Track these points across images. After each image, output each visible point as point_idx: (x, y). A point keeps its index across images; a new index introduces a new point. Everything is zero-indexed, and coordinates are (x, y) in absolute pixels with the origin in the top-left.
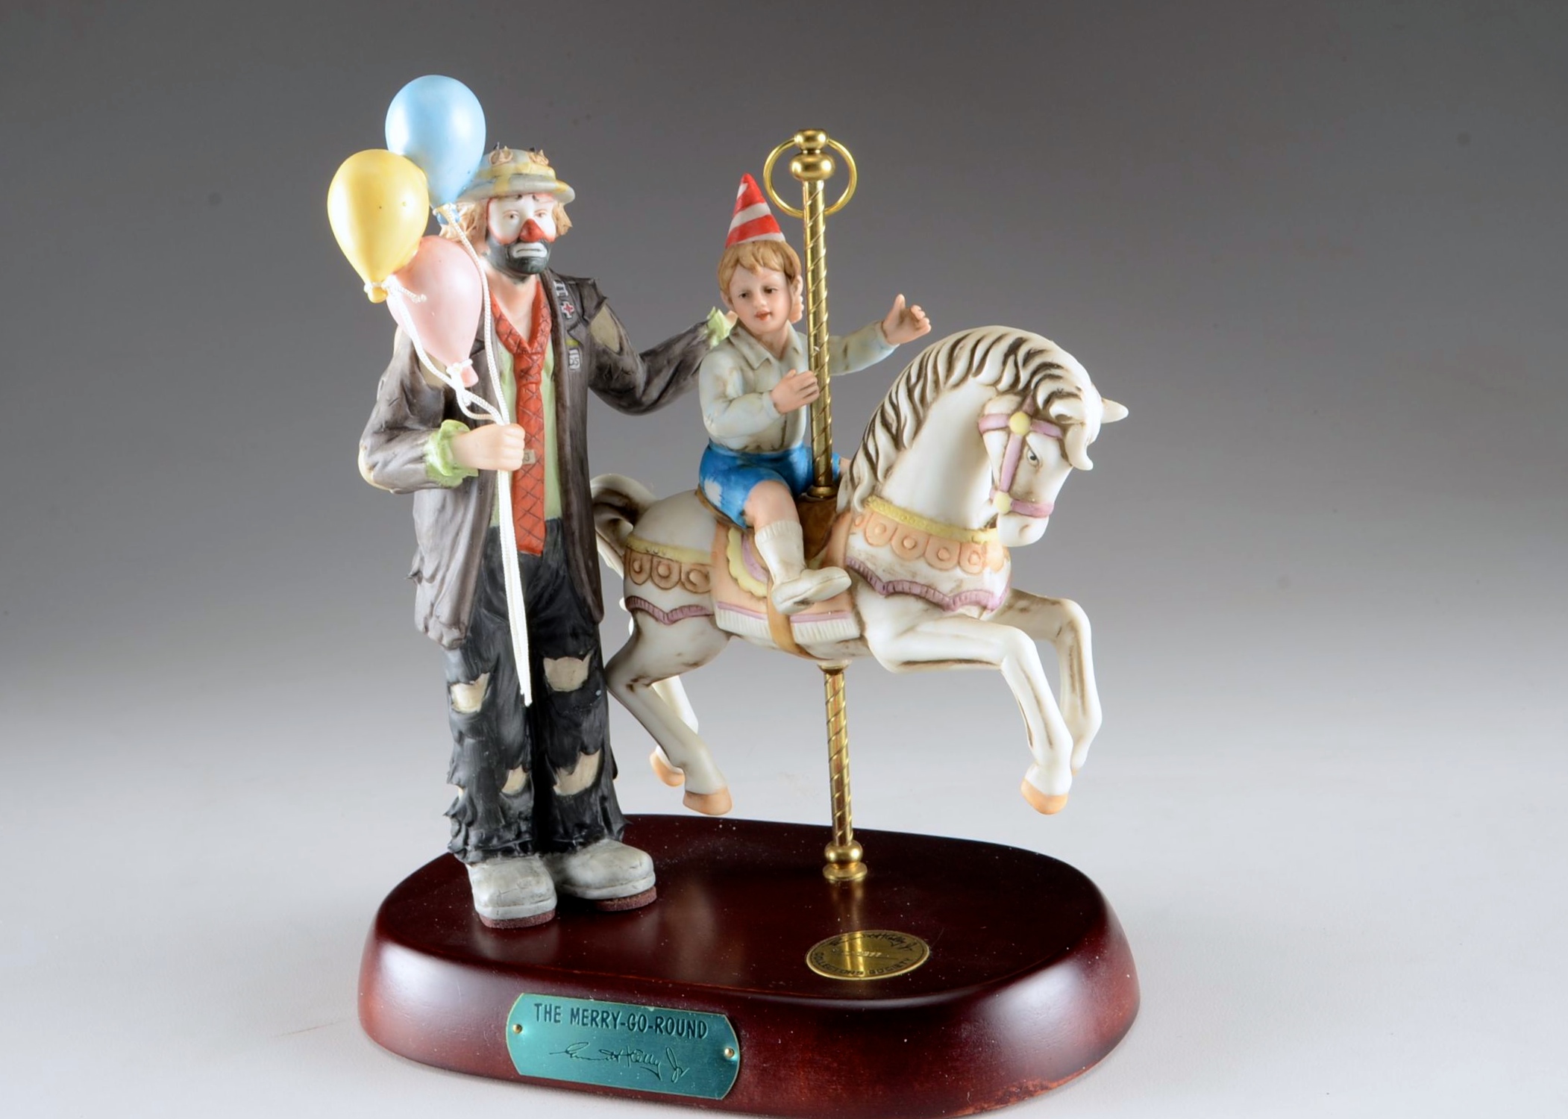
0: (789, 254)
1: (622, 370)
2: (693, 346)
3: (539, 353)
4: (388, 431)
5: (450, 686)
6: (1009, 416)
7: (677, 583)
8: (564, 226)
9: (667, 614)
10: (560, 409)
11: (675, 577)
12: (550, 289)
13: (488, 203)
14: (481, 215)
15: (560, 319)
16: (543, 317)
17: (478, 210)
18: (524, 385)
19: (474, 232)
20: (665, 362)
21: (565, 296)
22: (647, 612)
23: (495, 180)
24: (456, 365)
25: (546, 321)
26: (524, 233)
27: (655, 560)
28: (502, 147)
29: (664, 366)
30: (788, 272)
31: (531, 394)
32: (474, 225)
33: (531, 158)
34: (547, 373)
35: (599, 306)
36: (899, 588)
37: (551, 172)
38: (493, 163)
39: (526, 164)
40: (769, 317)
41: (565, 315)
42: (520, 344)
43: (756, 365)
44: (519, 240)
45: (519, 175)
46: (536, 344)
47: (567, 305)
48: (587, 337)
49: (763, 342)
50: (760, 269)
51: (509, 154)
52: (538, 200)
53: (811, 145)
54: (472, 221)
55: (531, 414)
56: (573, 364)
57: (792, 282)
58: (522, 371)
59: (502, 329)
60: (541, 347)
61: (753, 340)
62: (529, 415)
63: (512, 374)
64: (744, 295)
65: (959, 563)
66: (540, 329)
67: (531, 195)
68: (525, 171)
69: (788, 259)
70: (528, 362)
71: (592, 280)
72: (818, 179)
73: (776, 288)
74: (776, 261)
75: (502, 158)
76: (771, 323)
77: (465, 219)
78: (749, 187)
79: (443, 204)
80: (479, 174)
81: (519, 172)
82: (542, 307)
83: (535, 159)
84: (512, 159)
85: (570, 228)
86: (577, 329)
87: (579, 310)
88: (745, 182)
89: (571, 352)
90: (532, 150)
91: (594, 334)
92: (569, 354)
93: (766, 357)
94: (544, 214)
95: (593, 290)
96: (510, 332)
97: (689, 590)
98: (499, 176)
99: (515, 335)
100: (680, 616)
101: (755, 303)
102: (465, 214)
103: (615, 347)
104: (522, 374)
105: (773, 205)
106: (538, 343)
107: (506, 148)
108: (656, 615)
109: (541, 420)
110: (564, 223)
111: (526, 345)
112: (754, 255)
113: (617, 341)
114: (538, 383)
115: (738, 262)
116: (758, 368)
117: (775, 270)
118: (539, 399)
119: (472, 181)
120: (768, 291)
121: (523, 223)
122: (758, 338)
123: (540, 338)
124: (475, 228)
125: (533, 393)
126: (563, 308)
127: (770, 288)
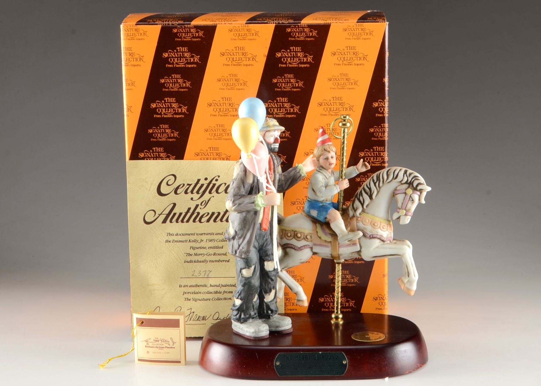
5: (241, 269)
6: (406, 189)
7: (303, 239)
9: (299, 248)
11: (302, 237)
12: (273, 157)
13: (266, 132)
15: (275, 165)
22: (292, 248)
27: (296, 232)
36: (374, 236)
43: (328, 178)
44: (274, 143)
49: (328, 171)
53: (344, 119)
61: (326, 171)
64: (325, 159)
65: (387, 229)
66: (271, 167)
68: (273, 124)
72: (346, 128)
74: (334, 149)
75: (269, 120)
76: (333, 166)
78: (323, 130)
86: (278, 168)
87: (279, 162)
93: (330, 176)
97: (306, 241)
100: (303, 248)
103: (281, 173)
108: (296, 248)
112: (329, 148)
115: (324, 150)
117: (334, 152)
121: (275, 138)
123: (272, 170)
126: (275, 162)
127: (333, 157)
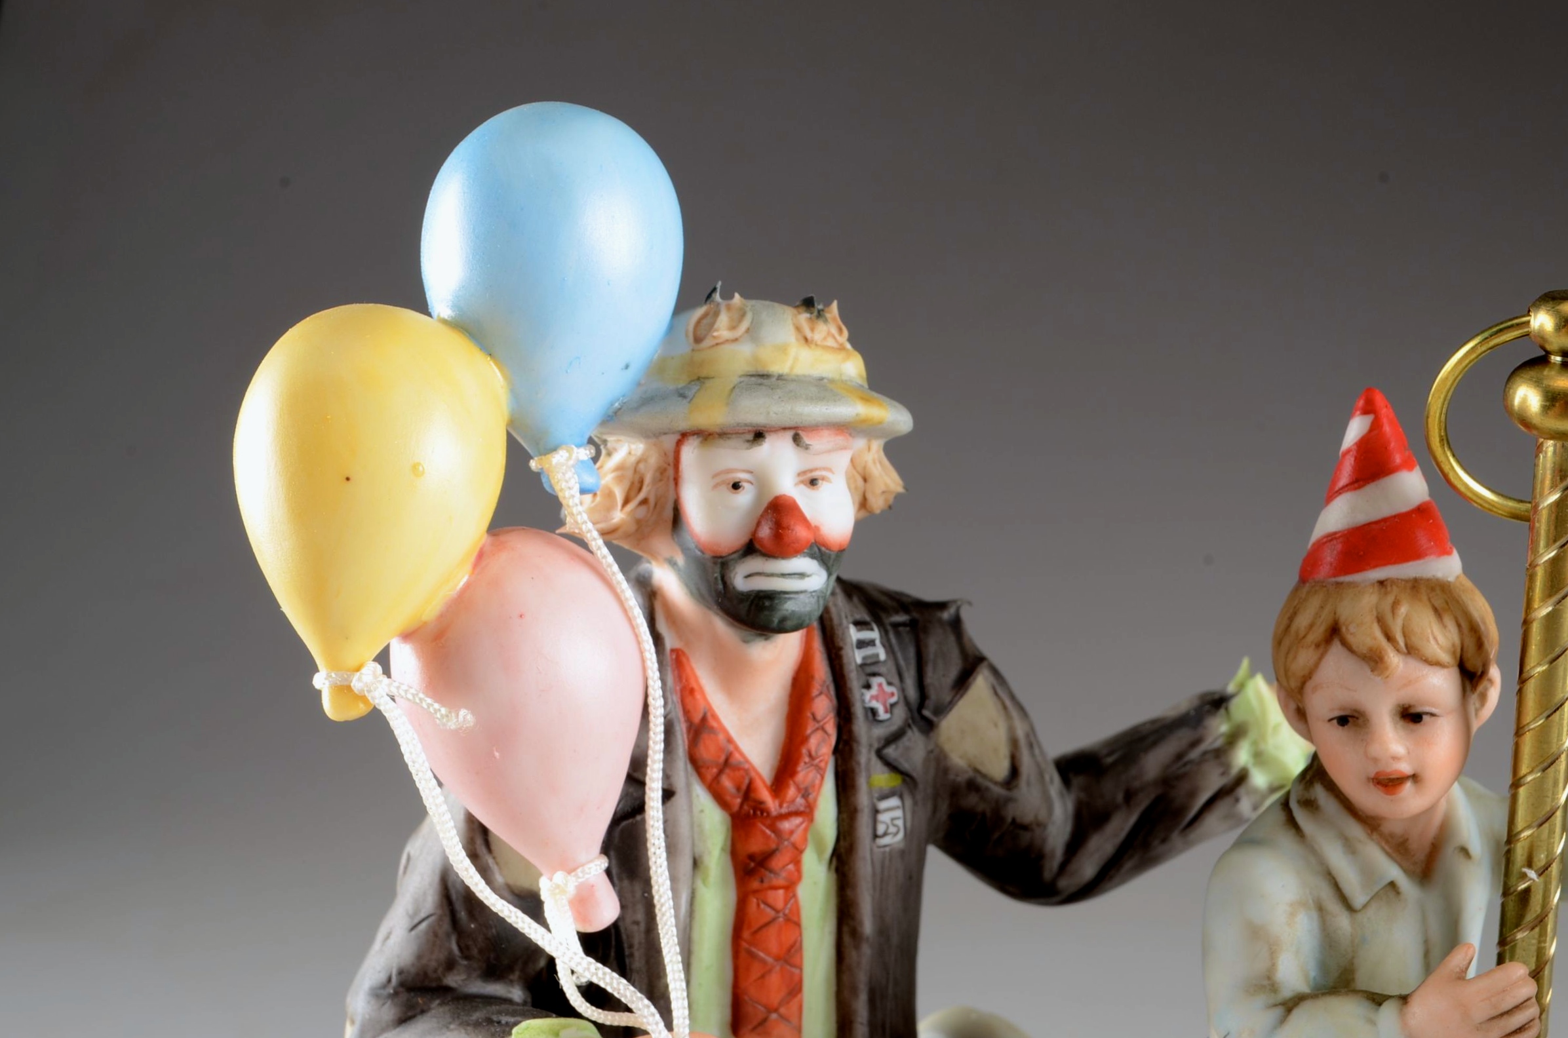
0: (1476, 615)
1: (1014, 820)
2: (1191, 762)
3: (797, 813)
4: (404, 996)
8: (884, 492)
10: (847, 939)
12: (840, 649)
13: (679, 443)
14: (662, 471)
15: (861, 727)
16: (814, 718)
17: (654, 460)
18: (755, 892)
19: (642, 512)
20: (1120, 797)
21: (877, 663)
23: (695, 388)
24: (559, 876)
25: (823, 729)
26: (765, 532)
28: (727, 296)
29: (1116, 807)
30: (1469, 666)
31: (772, 913)
32: (641, 496)
33: (798, 329)
34: (819, 851)
35: (962, 682)
37: (853, 367)
38: (698, 340)
39: (783, 349)
40: (1408, 786)
41: (873, 712)
42: (748, 792)
43: (1359, 898)
44: (750, 548)
45: (761, 378)
46: (792, 792)
47: (880, 685)
48: (926, 760)
49: (1382, 835)
50: (1394, 659)
51: (743, 315)
52: (807, 447)
54: (636, 485)
55: (770, 960)
56: (885, 834)
57: (1474, 687)
58: (751, 857)
59: (708, 751)
60: (805, 796)
61: (1355, 830)
62: (764, 962)
63: (727, 861)
64: (1343, 721)
66: (804, 751)
67: (790, 434)
68: (777, 367)
69: (1473, 632)
70: (768, 837)
71: (952, 610)
73: (1433, 710)
74: (1441, 638)
75: (722, 327)
76: (1411, 801)
77: (619, 479)
78: (1375, 426)
79: (554, 449)
80: (658, 368)
81: (761, 370)
82: (815, 692)
83: (809, 334)
84: (748, 330)
85: (898, 497)
86: (904, 742)
87: (912, 693)
88: (1365, 412)
89: (883, 805)
90: (808, 303)
91: (947, 747)
92: (876, 812)
93: (1389, 880)
94: (823, 479)
95: (952, 639)
96: (727, 762)
98: (707, 378)
99: (737, 768)
101: (1375, 750)
102: (620, 468)
103: (999, 769)
104: (752, 865)
105: (1439, 479)
106: (798, 789)
107: (737, 296)
109: (796, 971)
110: (883, 488)
111: (765, 795)
112: (1380, 620)
113: (1004, 752)
114: (790, 887)
115: (1334, 632)
116: (1365, 906)
117: (1436, 664)
118: (793, 921)
119: (639, 384)
120: (1411, 716)
121: (765, 504)
122: (1371, 823)
123: (804, 774)
124: (644, 502)
125: (777, 911)
126: (868, 695)
127: (1419, 709)
